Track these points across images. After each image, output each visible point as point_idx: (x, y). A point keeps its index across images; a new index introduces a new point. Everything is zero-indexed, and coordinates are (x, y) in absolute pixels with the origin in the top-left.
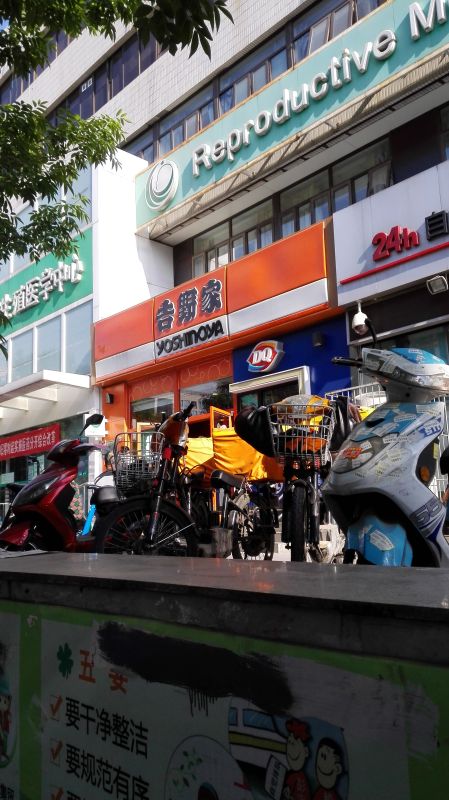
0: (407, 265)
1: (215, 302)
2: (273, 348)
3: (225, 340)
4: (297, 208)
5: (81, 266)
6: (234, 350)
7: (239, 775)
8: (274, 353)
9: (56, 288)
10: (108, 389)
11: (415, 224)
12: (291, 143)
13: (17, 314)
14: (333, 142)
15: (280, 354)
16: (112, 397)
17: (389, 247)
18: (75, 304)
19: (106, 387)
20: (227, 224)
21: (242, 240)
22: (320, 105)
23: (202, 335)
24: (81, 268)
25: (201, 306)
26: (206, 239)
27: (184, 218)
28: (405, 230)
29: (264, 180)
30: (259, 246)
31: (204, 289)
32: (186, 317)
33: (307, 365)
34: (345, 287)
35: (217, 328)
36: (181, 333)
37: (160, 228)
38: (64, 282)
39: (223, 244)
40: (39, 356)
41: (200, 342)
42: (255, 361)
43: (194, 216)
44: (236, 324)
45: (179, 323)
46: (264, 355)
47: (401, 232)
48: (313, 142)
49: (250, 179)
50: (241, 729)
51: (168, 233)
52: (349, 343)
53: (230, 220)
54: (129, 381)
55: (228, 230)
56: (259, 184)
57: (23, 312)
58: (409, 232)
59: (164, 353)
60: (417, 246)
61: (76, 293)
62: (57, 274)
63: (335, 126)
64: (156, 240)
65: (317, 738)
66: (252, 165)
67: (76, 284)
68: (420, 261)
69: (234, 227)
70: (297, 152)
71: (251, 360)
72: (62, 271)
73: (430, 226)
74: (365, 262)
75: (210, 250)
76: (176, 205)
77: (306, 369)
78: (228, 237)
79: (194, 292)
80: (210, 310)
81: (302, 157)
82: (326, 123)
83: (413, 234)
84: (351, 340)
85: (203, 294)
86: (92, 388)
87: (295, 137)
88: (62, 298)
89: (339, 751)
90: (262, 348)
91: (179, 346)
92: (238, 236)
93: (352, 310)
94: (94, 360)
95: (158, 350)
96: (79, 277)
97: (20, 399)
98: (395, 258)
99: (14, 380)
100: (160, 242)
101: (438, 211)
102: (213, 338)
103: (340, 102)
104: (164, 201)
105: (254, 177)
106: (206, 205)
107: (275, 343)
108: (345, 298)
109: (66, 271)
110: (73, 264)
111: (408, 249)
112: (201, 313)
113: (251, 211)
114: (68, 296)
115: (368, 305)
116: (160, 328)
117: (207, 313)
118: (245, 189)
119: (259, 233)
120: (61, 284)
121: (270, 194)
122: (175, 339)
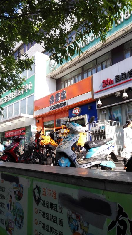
0: (111, 89)
1: (64, 97)
2: (78, 109)
3: (66, 107)
4: (88, 70)
5: (32, 85)
6: (69, 110)
7: (14, 193)
8: (79, 111)
9: (25, 91)
10: (38, 119)
11: (113, 78)
12: (86, 53)
13: (15, 97)
14: (96, 53)
15: (80, 111)
16: (38, 121)
17: (106, 84)
18: (30, 95)
19: (37, 118)
20: (70, 74)
21: (74, 78)
22: (92, 43)
23: (61, 105)
24: (32, 86)
25: (61, 98)
26: (65, 78)
27: (59, 72)
28: (110, 80)
29: (79, 62)
30: (78, 81)
31: (62, 93)
32: (57, 100)
33: (87, 114)
34: (96, 94)
35: (64, 104)
36: (56, 105)
37: (52, 75)
38: (27, 89)
39: (69, 79)
40: (21, 109)
41: (60, 107)
42: (74, 113)
43: (61, 72)
44: (70, 103)
45: (55, 102)
46: (76, 111)
47: (109, 80)
48: (91, 53)
49: (75, 62)
50: (14, 186)
51: (55, 76)
52: (97, 109)
53: (71, 73)
54: (43, 117)
55: (70, 75)
56: (78, 63)
57: (17, 97)
58: (111, 80)
59: (51, 110)
60: (113, 84)
61: (30, 92)
62: (26, 87)
63: (97, 49)
64: (52, 78)
65: (21, 186)
66: (75, 59)
67: (30, 90)
68: (114, 88)
69: (72, 75)
70: (87, 55)
71: (73, 112)
72: (27, 86)
73: (116, 79)
74: (100, 88)
75: (66, 81)
76: (57, 69)
77: (86, 115)
78: (70, 77)
79: (59, 94)
80: (63, 99)
81: (88, 57)
82: (94, 48)
83: (112, 81)
84: (97, 108)
85: (61, 94)
86: (33, 118)
87: (86, 52)
88: (27, 94)
89: (23, 188)
90: (76, 109)
91: (55, 108)
92: (73, 77)
93: (97, 100)
94: (34, 111)
95: (50, 109)
96: (31, 88)
97: (15, 120)
98: (108, 87)
99: (14, 115)
100: (53, 78)
101: (118, 75)
102: (64, 106)
103: (98, 42)
104: (53, 68)
105: (76, 62)
106: (64, 69)
107: (79, 108)
108: (96, 97)
109: (28, 86)
110: (30, 85)
111: (111, 84)
112: (61, 100)
113: (76, 70)
114: (28, 93)
115: (102, 99)
116: (51, 103)
117: (62, 99)
118: (74, 65)
119: (78, 76)
120: (26, 90)
121: (81, 66)
122: (54, 106)
